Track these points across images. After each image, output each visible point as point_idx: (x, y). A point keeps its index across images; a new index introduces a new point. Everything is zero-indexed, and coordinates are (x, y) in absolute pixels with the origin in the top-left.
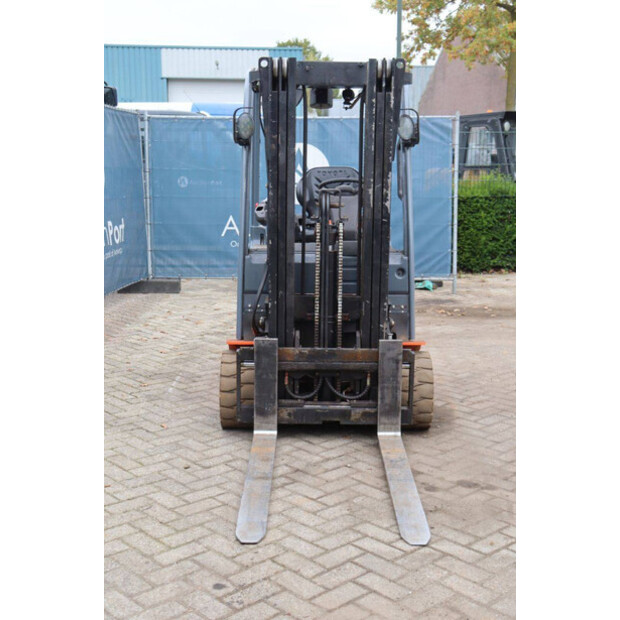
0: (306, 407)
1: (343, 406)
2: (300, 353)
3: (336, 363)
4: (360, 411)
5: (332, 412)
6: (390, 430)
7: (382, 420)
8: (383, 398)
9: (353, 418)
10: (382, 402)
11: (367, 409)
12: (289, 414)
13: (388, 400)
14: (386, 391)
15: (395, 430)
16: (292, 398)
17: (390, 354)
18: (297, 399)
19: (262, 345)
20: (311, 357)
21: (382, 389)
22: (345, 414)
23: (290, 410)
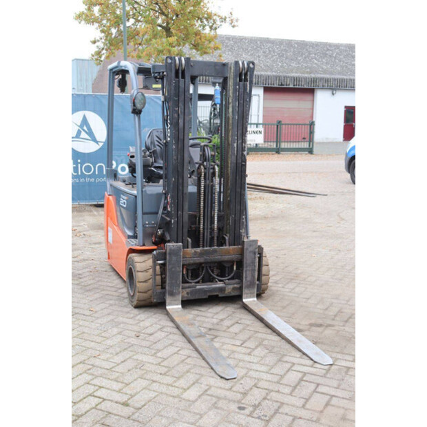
0: (198, 287)
1: (220, 285)
2: (195, 252)
3: (217, 257)
4: (231, 287)
5: (214, 289)
6: (250, 297)
7: (245, 291)
8: (246, 278)
9: (226, 292)
10: (246, 280)
11: (235, 286)
12: (188, 293)
13: (249, 279)
14: (248, 272)
15: (253, 297)
16: (188, 282)
17: (251, 249)
18: (191, 283)
19: (173, 248)
20: (201, 254)
21: (246, 271)
22: (222, 290)
23: (188, 290)
